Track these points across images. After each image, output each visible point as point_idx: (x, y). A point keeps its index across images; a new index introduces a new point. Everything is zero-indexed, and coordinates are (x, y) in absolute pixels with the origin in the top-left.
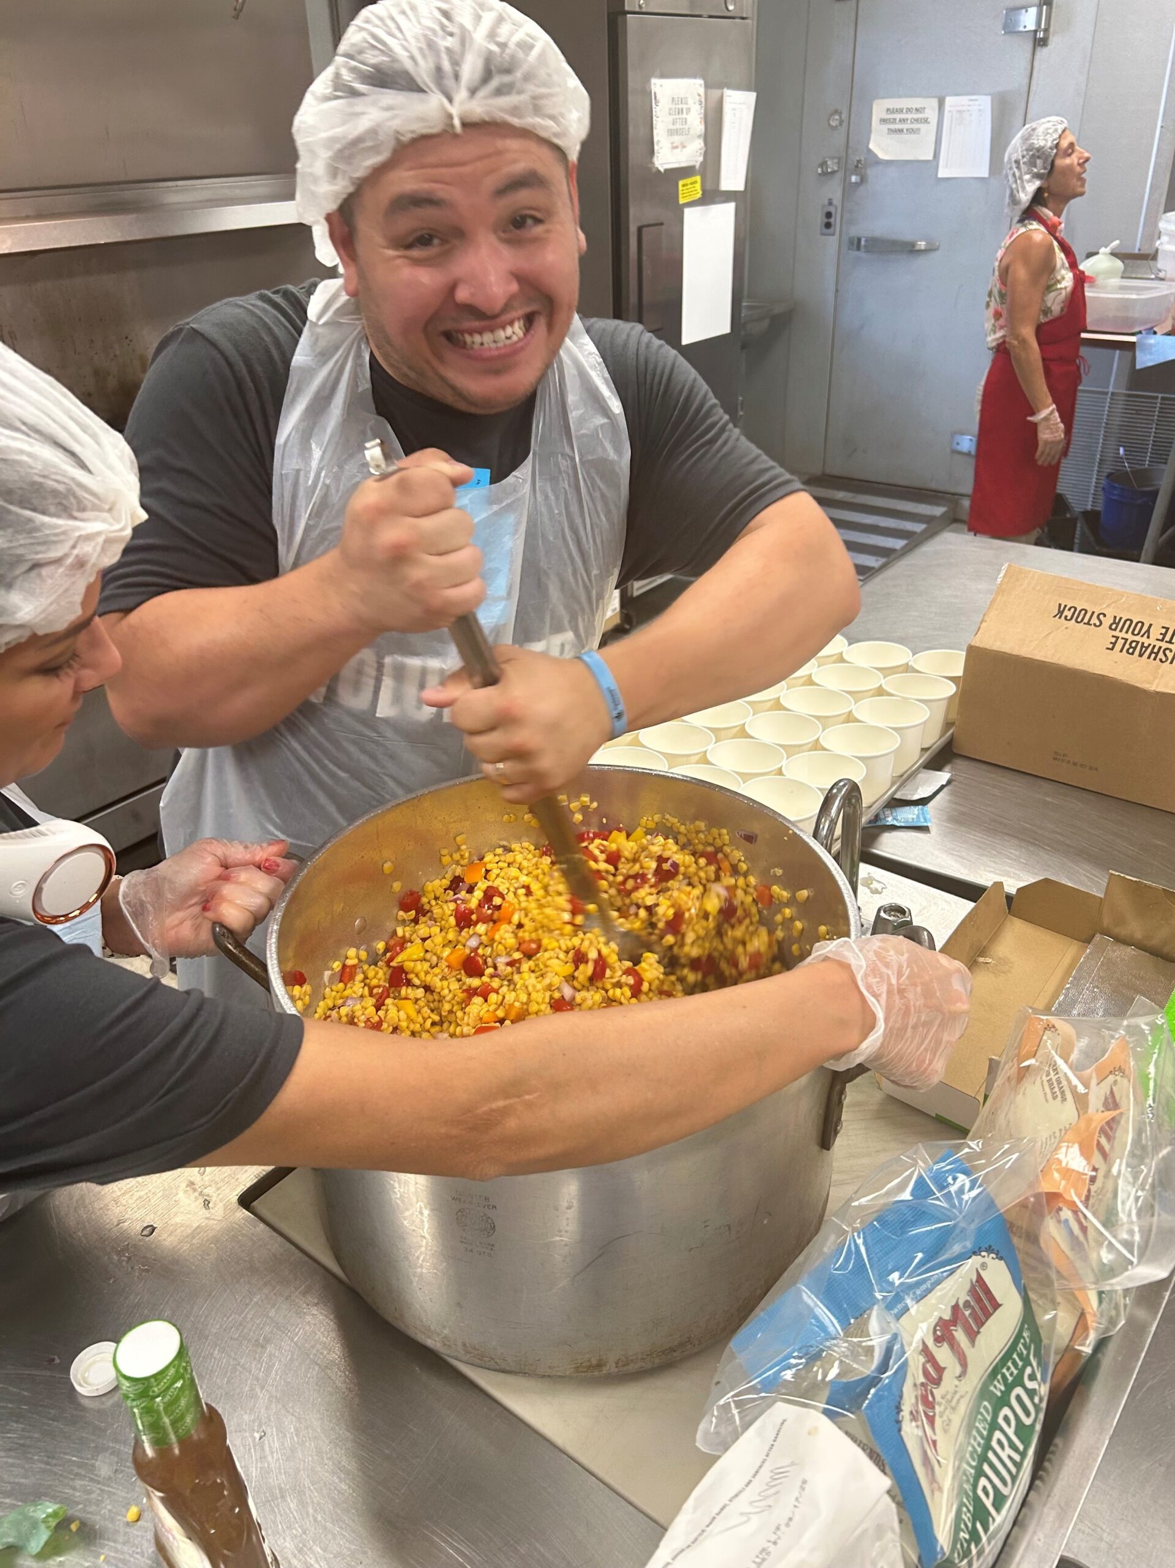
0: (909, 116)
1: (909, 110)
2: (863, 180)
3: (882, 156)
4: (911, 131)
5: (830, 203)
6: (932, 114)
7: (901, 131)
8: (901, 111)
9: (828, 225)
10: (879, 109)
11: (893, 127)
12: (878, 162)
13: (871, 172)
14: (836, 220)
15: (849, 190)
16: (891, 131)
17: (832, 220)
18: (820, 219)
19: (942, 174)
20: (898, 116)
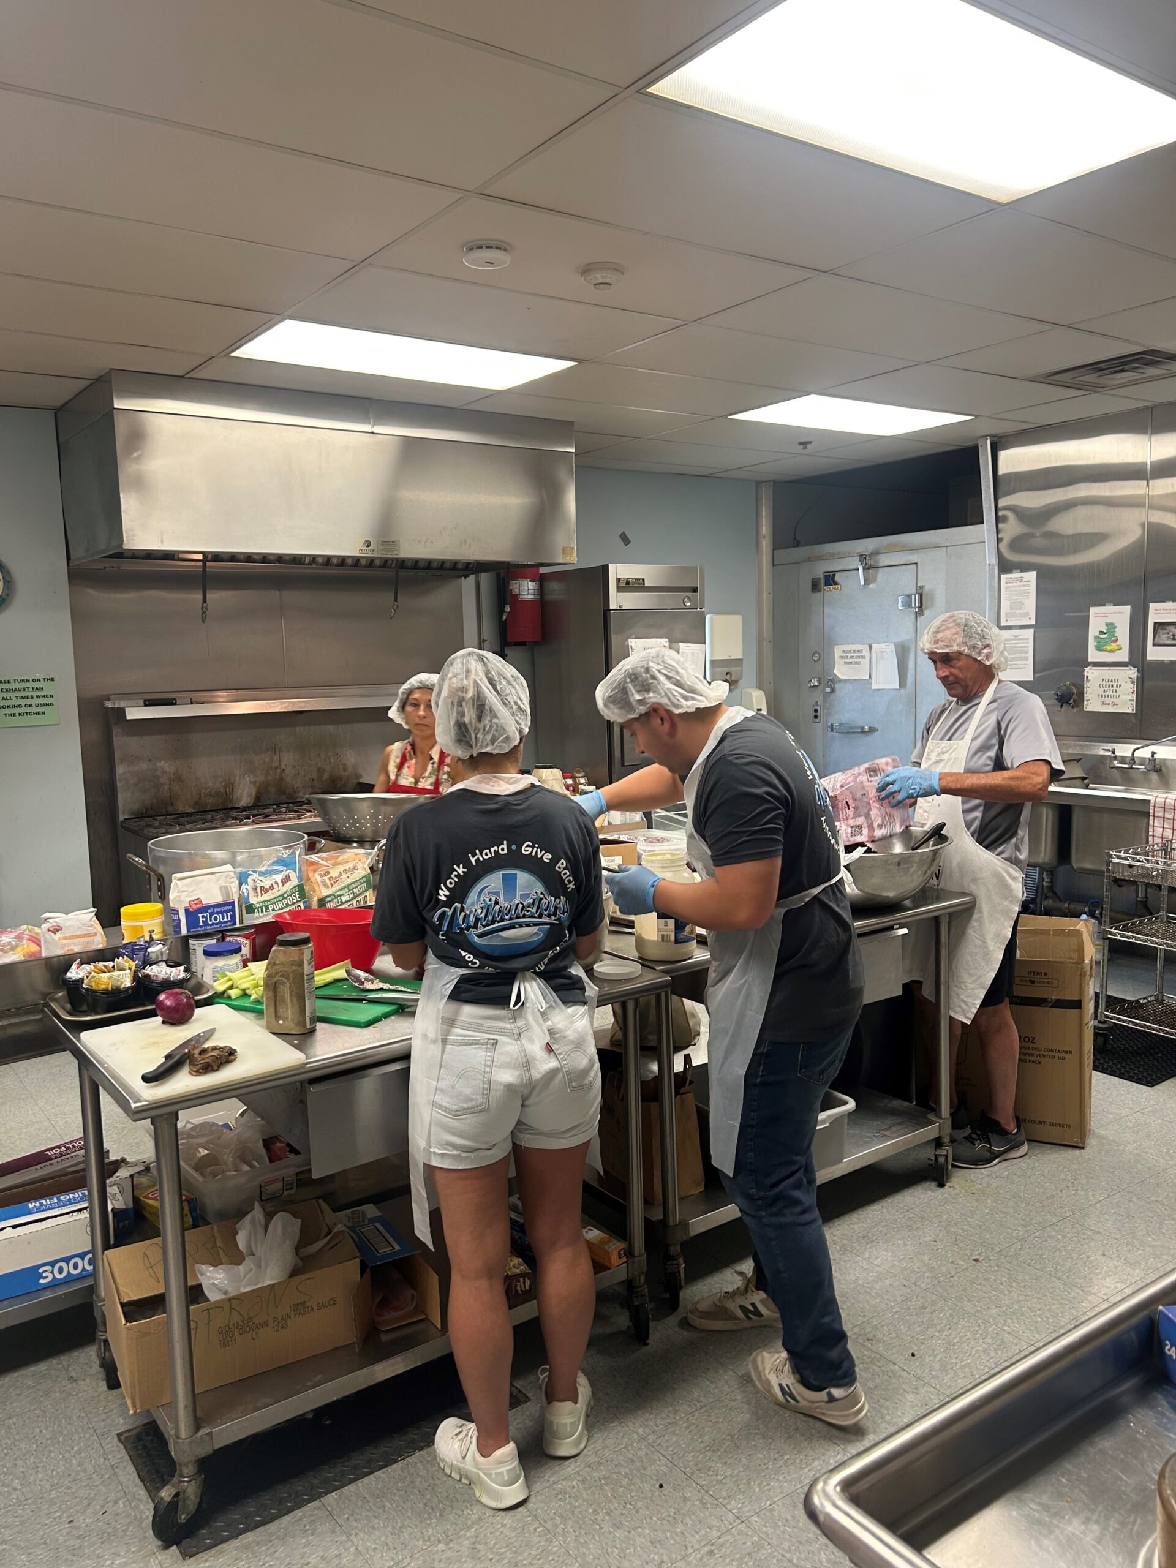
0: (855, 655)
1: (854, 651)
2: (833, 691)
3: (841, 677)
4: (856, 663)
5: (817, 704)
6: (866, 653)
7: (851, 663)
8: (850, 652)
9: (816, 717)
10: (838, 651)
11: (847, 660)
12: (840, 681)
13: (837, 686)
14: (821, 713)
15: (826, 696)
16: (846, 663)
17: (818, 714)
18: (812, 714)
19: (874, 687)
20: (849, 655)
